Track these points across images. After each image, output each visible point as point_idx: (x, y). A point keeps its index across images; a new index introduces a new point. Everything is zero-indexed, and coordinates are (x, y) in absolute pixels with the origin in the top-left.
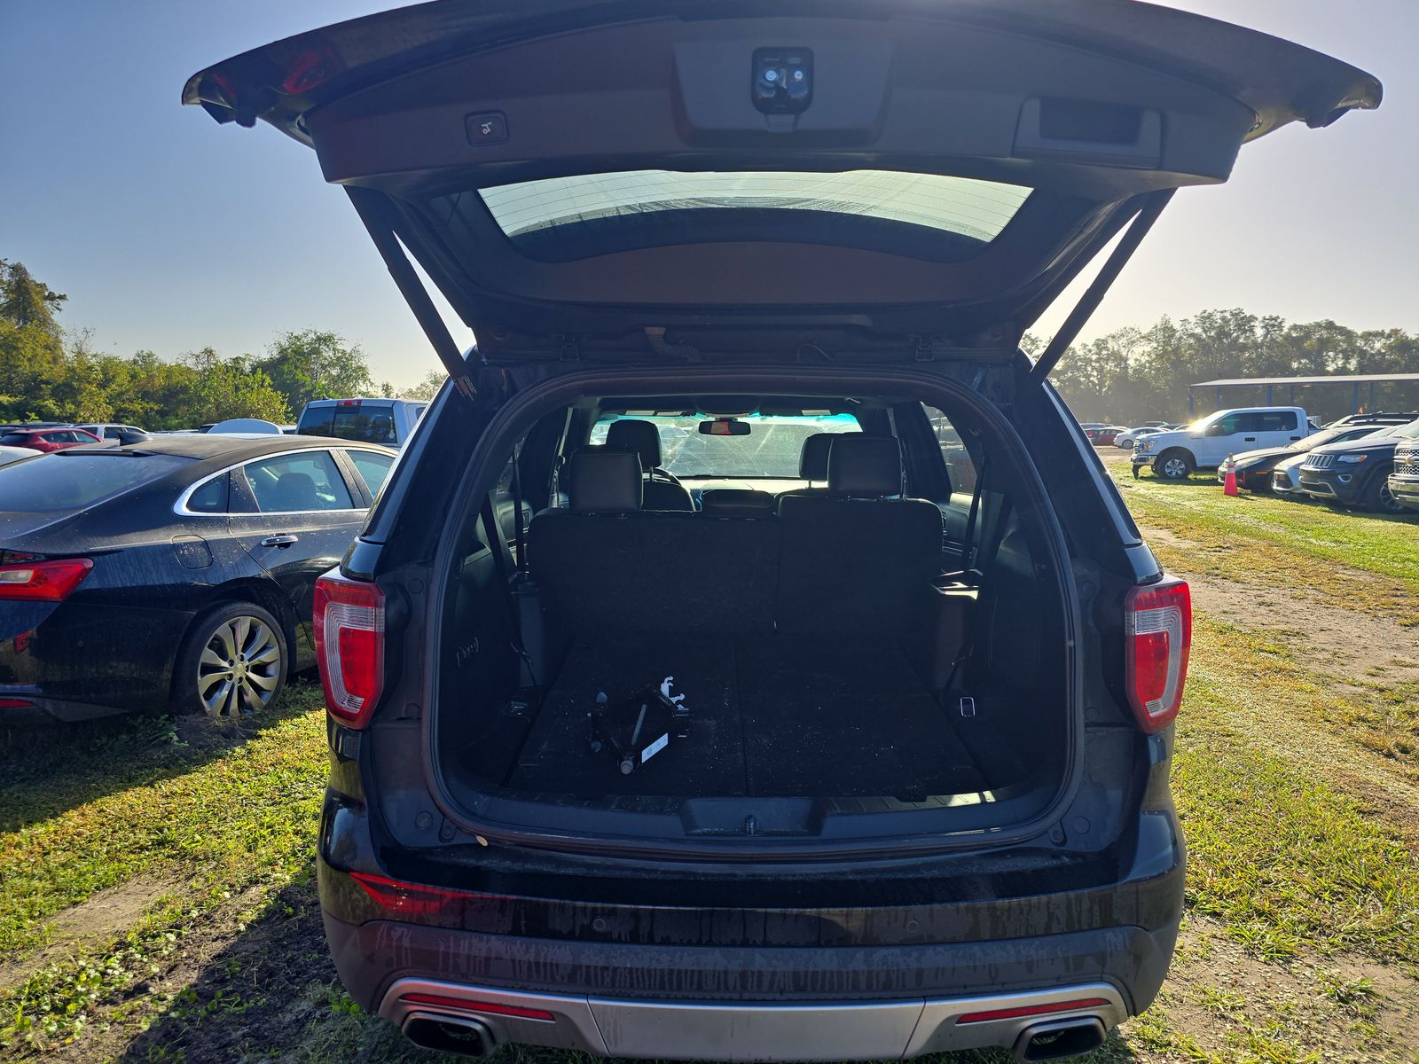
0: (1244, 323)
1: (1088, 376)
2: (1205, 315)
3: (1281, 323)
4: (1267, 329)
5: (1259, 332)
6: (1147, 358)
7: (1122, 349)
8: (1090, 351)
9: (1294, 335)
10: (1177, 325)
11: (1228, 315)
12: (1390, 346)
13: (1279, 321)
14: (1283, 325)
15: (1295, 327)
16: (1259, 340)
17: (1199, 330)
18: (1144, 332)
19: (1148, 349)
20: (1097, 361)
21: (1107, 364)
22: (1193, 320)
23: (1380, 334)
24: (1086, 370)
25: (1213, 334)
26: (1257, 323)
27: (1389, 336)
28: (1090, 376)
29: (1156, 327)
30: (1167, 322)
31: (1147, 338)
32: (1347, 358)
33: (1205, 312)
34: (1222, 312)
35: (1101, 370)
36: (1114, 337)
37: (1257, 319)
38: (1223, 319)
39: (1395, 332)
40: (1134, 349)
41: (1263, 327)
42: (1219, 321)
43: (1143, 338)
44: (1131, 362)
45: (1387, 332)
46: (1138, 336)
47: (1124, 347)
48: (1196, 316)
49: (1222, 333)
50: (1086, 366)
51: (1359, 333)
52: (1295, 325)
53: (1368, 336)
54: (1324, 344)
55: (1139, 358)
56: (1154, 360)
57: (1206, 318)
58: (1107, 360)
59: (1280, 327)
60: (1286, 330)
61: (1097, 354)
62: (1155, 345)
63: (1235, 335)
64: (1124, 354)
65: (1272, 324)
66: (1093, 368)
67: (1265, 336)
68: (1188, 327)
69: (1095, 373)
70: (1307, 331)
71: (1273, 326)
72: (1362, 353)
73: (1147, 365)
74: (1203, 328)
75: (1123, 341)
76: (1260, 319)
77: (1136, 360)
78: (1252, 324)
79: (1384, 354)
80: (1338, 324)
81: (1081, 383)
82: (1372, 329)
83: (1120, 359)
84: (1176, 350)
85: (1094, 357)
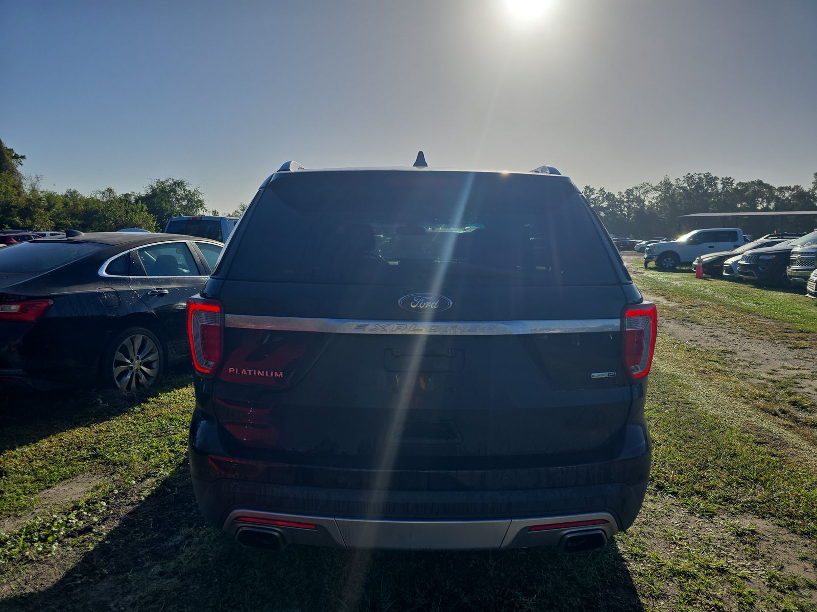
0: (711, 180)
1: (621, 211)
2: (689, 176)
3: (732, 181)
4: (724, 185)
5: (720, 186)
6: (656, 201)
7: (642, 195)
8: (623, 196)
9: (739, 188)
10: (673, 182)
11: (702, 176)
12: (794, 195)
13: (731, 180)
14: (733, 182)
15: (740, 184)
16: (720, 191)
17: (685, 185)
18: (654, 185)
19: (656, 195)
20: (627, 202)
21: (633, 204)
22: (682, 179)
23: (788, 189)
24: (621, 208)
25: (693, 187)
26: (718, 181)
27: (793, 190)
28: (623, 210)
29: (661, 183)
30: (668, 180)
31: (656, 189)
32: (769, 202)
33: (689, 174)
34: (699, 175)
35: (629, 207)
36: (637, 188)
37: (718, 179)
38: (699, 178)
39: (797, 187)
40: (648, 195)
41: (722, 184)
42: (697, 180)
43: (653, 189)
44: (647, 203)
45: (792, 187)
46: (651, 188)
47: (643, 194)
48: (684, 177)
49: (699, 186)
50: (620, 205)
51: (777, 188)
52: (740, 182)
53: (781, 189)
54: (757, 194)
55: (651, 200)
56: (659, 202)
57: (689, 178)
58: (632, 202)
59: (732, 183)
60: (735, 185)
61: (626, 198)
62: (661, 193)
63: (706, 188)
64: (643, 198)
65: (727, 182)
66: (625, 206)
67: (723, 189)
68: (679, 183)
69: (626, 209)
70: (746, 186)
71: (727, 183)
72: (777, 199)
73: (656, 204)
74: (688, 183)
75: (642, 190)
76: (721, 179)
77: (649, 202)
78: (716, 182)
79: (790, 200)
80: (764, 182)
81: (617, 214)
82: (784, 185)
83: (640, 201)
84: (672, 196)
85: (626, 200)
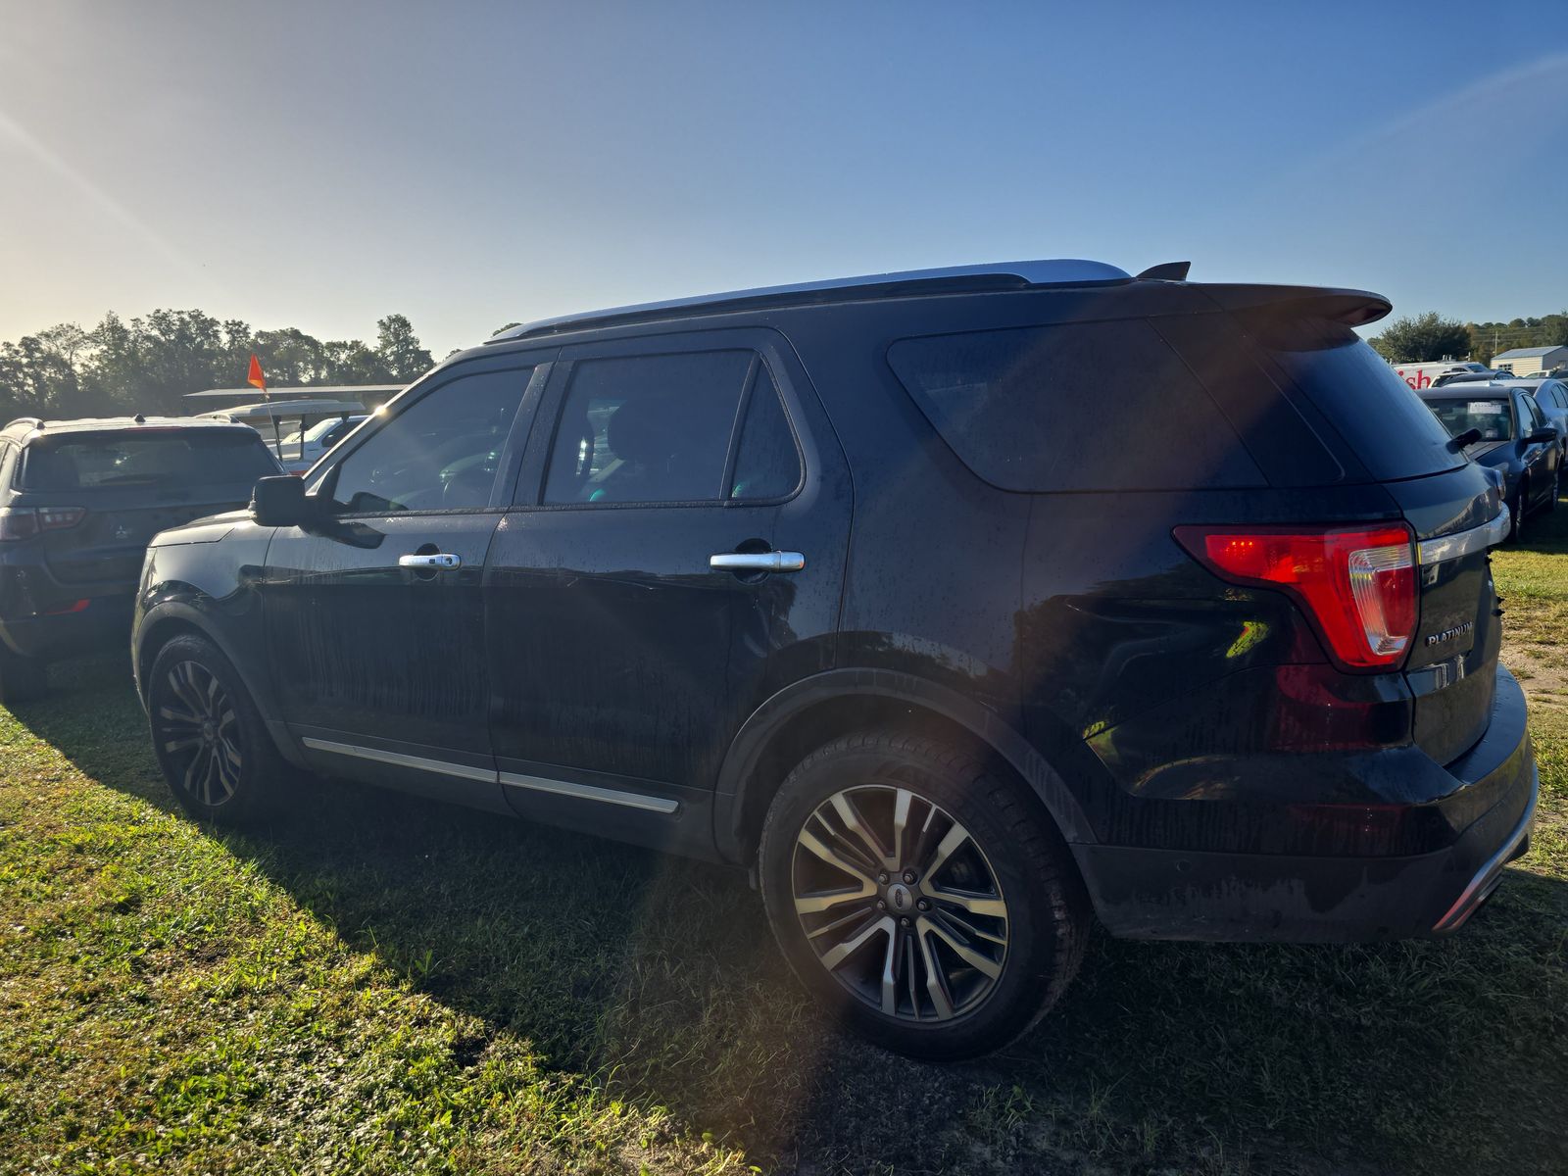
0: (207, 326)
1: (21, 385)
2: (160, 315)
3: (246, 329)
4: (233, 335)
5: (225, 338)
6: (97, 363)
7: (63, 351)
8: (17, 352)
9: (262, 342)
10: (128, 326)
11: (187, 318)
12: (353, 357)
13: (243, 326)
14: (248, 331)
15: (261, 334)
16: (226, 347)
17: (155, 333)
18: (89, 329)
19: (96, 352)
20: (30, 365)
21: (45, 370)
22: (147, 321)
23: (343, 346)
24: (17, 377)
25: (173, 338)
26: (220, 328)
27: (351, 348)
28: (25, 384)
29: (102, 326)
30: (115, 320)
31: (94, 339)
32: (317, 369)
33: (158, 311)
34: (179, 313)
35: (37, 378)
36: (47, 336)
37: (218, 323)
38: (182, 320)
39: (356, 344)
40: (79, 351)
41: (228, 333)
42: (178, 323)
43: (87, 338)
44: (78, 369)
45: (349, 343)
46: (80, 336)
47: (65, 348)
48: (149, 316)
49: (183, 335)
50: (15, 371)
51: (324, 343)
52: (261, 332)
53: (332, 346)
54: (293, 355)
55: (86, 363)
56: (106, 365)
57: (160, 319)
58: (43, 365)
59: (247, 335)
60: (252, 337)
61: (27, 357)
62: (105, 348)
63: (199, 339)
64: (66, 356)
65: (237, 329)
66: (26, 375)
67: (232, 342)
68: (142, 328)
69: (30, 382)
70: (273, 339)
71: (238, 332)
72: (331, 365)
73: (99, 372)
74: (159, 329)
75: (61, 341)
76: (223, 323)
77: (83, 365)
78: (215, 328)
79: (350, 366)
80: (304, 333)
81: (13, 394)
82: (335, 340)
83: (63, 365)
84: (133, 354)
85: (25, 361)
